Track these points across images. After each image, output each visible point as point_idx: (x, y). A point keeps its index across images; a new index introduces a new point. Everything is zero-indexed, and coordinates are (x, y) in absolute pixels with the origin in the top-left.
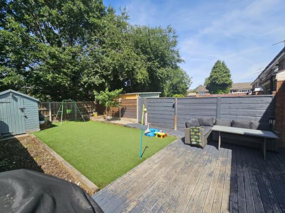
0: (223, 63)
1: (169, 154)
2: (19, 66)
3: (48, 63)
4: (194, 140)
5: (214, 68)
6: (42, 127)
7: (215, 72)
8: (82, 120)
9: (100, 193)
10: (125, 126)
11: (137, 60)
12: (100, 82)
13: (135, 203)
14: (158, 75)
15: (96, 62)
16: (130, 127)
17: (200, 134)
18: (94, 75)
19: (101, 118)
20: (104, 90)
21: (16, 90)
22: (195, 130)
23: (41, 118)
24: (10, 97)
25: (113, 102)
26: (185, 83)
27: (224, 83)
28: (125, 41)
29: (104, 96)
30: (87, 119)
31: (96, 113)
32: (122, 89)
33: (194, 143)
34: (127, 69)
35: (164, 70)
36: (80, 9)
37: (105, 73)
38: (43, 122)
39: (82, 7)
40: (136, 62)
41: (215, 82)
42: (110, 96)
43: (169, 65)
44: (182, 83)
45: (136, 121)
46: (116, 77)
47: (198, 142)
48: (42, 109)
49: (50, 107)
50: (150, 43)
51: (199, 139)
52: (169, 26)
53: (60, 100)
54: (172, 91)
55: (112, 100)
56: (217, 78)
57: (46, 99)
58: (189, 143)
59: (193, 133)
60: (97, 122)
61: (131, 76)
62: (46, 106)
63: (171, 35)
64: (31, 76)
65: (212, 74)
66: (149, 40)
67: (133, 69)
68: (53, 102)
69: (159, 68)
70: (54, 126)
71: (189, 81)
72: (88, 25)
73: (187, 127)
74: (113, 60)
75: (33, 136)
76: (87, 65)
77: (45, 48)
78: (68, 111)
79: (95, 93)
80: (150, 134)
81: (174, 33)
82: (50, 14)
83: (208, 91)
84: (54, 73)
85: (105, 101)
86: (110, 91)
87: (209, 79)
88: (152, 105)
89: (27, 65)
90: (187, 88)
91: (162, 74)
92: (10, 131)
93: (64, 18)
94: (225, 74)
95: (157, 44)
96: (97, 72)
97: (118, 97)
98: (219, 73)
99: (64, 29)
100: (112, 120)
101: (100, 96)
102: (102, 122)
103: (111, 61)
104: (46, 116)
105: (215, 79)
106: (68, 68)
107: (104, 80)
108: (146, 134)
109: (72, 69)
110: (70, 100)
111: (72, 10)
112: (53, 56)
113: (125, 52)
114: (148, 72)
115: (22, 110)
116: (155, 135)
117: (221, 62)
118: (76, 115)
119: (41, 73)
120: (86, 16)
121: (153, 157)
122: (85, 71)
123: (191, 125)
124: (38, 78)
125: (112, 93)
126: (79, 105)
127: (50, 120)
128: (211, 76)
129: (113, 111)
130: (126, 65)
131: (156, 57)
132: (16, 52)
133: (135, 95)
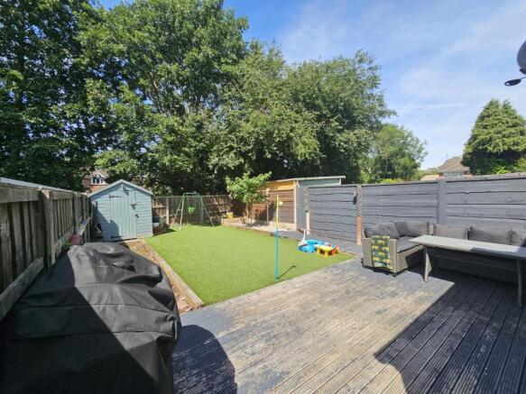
0: (504, 105)
1: (325, 278)
2: (132, 147)
3: (165, 140)
4: (377, 259)
5: (482, 118)
6: (156, 231)
7: (485, 127)
8: (209, 224)
9: (204, 309)
10: (272, 235)
11: (296, 122)
12: (237, 163)
13: (243, 325)
14: (340, 145)
15: (230, 132)
16: (279, 237)
17: (388, 249)
18: (227, 152)
19: (238, 222)
20: (241, 176)
21: (130, 180)
22: (380, 242)
23: (155, 219)
24: (121, 189)
25: (256, 195)
26: (409, 155)
27: (509, 149)
28: (275, 94)
29: (241, 186)
30: (217, 223)
31: (231, 213)
32: (270, 173)
33: (378, 265)
34: (278, 139)
35: (352, 134)
36: (207, 57)
37: (244, 149)
38: (157, 224)
39: (210, 53)
40: (294, 125)
41: (486, 149)
42: (250, 186)
43: (363, 124)
44: (403, 155)
45: (293, 227)
46: (260, 153)
47: (386, 264)
48: (157, 206)
49: (167, 203)
50: (319, 90)
51: (386, 258)
52: (359, 52)
53: (181, 193)
54: (380, 172)
55: (254, 192)
56: (491, 140)
57: (165, 192)
58: (370, 265)
59: (377, 247)
60: (231, 227)
61: (286, 149)
62: (162, 201)
63: (365, 66)
64: (146, 160)
65: (476, 133)
66: (318, 84)
67: (290, 138)
68: (173, 196)
69: (340, 131)
70: (172, 231)
71: (420, 152)
72: (218, 77)
73: (367, 237)
74: (256, 126)
75: (144, 242)
76: (218, 138)
77: (161, 120)
78: (191, 210)
79: (228, 180)
80: (307, 248)
81: (371, 62)
82: (169, 72)
83: (467, 169)
84: (172, 155)
85: (243, 194)
86: (251, 176)
87: (470, 144)
88: (318, 198)
89: (142, 145)
90: (416, 166)
91: (345, 143)
92: (120, 234)
93: (187, 72)
94: (513, 130)
95: (336, 89)
96: (231, 148)
97: (264, 186)
98: (496, 129)
99: (186, 89)
100: (255, 225)
101: (233, 186)
102: (238, 228)
103: (252, 129)
104: (162, 216)
105: (483, 143)
106: (191, 147)
107: (242, 160)
108: (300, 248)
109: (196, 146)
110: (195, 192)
111: (197, 60)
112: (171, 130)
113: (275, 111)
114: (319, 139)
115: (133, 206)
116: (316, 249)
117: (501, 103)
118: (202, 216)
119: (157, 155)
120: (215, 64)
121: (295, 279)
122: (215, 148)
123: (375, 233)
124: (154, 162)
125: (254, 181)
126: (206, 201)
127: (168, 223)
128: (474, 137)
129: (257, 210)
130: (276, 131)
131: (334, 112)
132: (130, 130)
133: (291, 183)
